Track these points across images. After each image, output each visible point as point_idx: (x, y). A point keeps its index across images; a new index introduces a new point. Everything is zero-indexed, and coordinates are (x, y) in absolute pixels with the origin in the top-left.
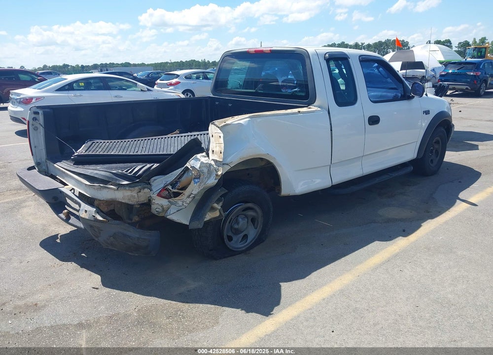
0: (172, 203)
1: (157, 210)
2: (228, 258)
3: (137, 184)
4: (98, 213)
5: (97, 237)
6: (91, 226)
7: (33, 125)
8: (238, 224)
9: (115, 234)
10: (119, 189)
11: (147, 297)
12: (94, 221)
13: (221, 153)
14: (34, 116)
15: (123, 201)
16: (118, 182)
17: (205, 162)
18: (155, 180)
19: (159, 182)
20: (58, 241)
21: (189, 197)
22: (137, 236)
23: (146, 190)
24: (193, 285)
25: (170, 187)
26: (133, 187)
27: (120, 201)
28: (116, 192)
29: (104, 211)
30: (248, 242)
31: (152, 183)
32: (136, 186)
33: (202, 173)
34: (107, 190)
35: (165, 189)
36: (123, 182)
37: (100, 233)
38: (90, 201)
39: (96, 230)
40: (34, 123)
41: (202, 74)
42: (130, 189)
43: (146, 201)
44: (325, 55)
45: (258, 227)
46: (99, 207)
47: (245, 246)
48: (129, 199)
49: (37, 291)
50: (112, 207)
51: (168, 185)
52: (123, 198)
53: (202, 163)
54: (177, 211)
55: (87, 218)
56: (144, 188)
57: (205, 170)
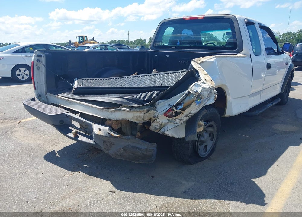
0: (171, 121)
1: (156, 127)
2: (199, 163)
3: (146, 107)
4: (111, 130)
5: (107, 150)
6: (104, 142)
7: (36, 65)
8: (204, 137)
9: (125, 147)
10: (131, 110)
11: (160, 197)
12: (109, 137)
13: (212, 81)
14: (38, 58)
15: (132, 121)
16: (131, 105)
17: (206, 87)
18: (159, 103)
19: (163, 105)
20: (58, 155)
21: (186, 116)
22: (146, 148)
23: (153, 111)
24: (188, 185)
25: (174, 108)
26: (142, 109)
27: (130, 120)
28: (128, 113)
29: (115, 129)
30: (208, 150)
31: (157, 106)
32: (145, 108)
33: (203, 96)
34: (121, 112)
35: (170, 109)
36: (135, 105)
37: (111, 147)
38: (102, 122)
39: (108, 144)
40: (38, 63)
41: (104, 47)
42: (140, 110)
43: (148, 121)
44: (245, 20)
45: (214, 139)
46: (112, 126)
47: (206, 154)
48: (137, 119)
49: (64, 197)
50: (120, 126)
51: (172, 107)
52: (133, 118)
53: (204, 88)
54: (174, 127)
55: (103, 135)
56: (151, 110)
57: (206, 94)
